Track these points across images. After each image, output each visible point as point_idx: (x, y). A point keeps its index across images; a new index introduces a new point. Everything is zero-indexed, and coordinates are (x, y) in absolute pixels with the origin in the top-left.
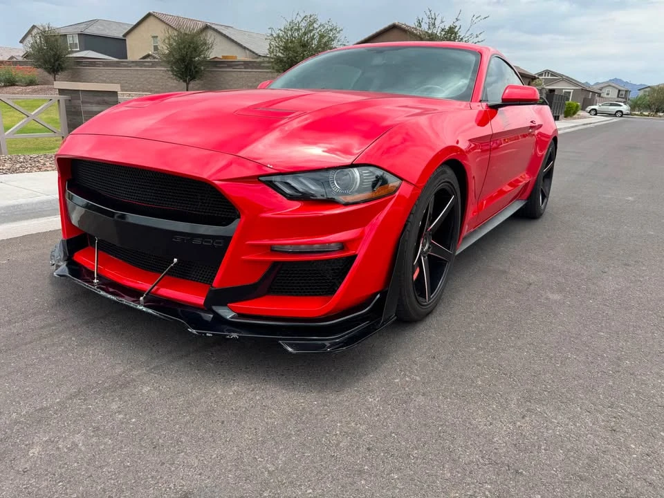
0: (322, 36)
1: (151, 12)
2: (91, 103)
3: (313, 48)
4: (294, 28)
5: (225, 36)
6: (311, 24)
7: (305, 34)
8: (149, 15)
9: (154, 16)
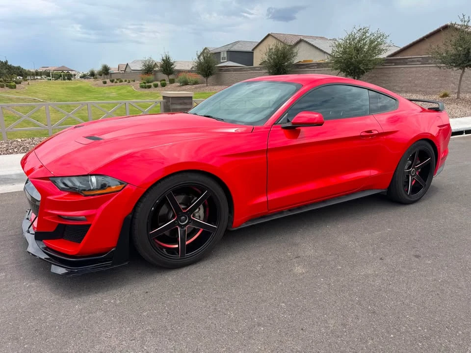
0: (372, 42)
1: (270, 33)
2: (176, 104)
3: (364, 51)
4: (352, 38)
5: (312, 46)
6: (365, 33)
7: (359, 41)
8: (269, 35)
9: (271, 35)
